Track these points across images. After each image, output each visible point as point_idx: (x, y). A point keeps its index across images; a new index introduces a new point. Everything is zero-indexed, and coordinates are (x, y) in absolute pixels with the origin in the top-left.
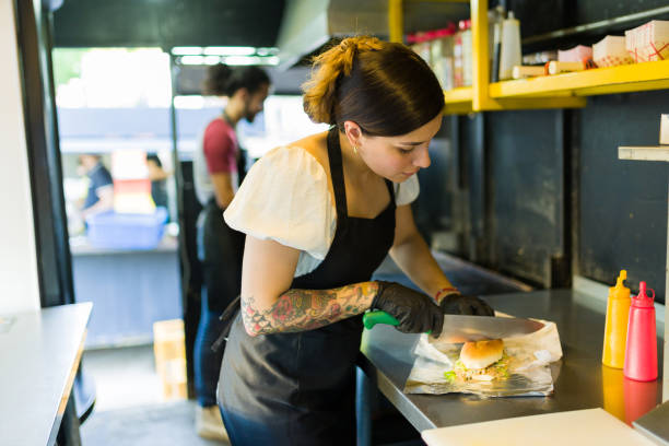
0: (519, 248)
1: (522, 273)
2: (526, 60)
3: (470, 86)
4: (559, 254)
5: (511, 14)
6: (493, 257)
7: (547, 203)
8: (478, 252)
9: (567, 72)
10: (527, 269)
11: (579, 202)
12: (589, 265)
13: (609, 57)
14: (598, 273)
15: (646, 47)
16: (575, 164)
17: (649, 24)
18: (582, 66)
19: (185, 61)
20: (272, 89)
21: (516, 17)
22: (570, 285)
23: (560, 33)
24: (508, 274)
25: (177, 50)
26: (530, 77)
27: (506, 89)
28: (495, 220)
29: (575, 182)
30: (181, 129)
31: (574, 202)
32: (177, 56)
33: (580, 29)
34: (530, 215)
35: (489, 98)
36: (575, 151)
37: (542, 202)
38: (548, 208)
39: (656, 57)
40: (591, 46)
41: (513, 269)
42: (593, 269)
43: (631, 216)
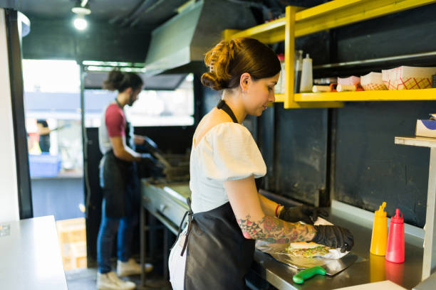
0: (295, 184)
1: (297, 197)
2: (316, 81)
3: (283, 94)
4: (323, 188)
5: (307, 55)
6: (277, 188)
7: (315, 159)
8: (269, 185)
9: (348, 91)
10: (299, 195)
11: (335, 160)
12: (341, 194)
13: (371, 84)
14: (347, 199)
15: (396, 80)
16: (333, 138)
17: (400, 68)
18: (354, 87)
19: (90, 69)
20: (144, 87)
21: (310, 57)
22: (329, 205)
23: (329, 66)
24: (288, 197)
25: (85, 63)
26: (323, 92)
27: (304, 97)
28: (279, 167)
29: (333, 148)
30: (87, 107)
31: (333, 159)
32: (85, 66)
33: (342, 64)
34: (303, 165)
35: (294, 101)
36: (334, 131)
37: (311, 158)
38: (316, 161)
39: (402, 86)
40: (359, 77)
41: (290, 194)
42: (344, 196)
43: (369, 168)
